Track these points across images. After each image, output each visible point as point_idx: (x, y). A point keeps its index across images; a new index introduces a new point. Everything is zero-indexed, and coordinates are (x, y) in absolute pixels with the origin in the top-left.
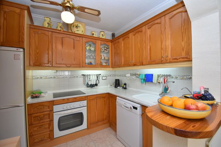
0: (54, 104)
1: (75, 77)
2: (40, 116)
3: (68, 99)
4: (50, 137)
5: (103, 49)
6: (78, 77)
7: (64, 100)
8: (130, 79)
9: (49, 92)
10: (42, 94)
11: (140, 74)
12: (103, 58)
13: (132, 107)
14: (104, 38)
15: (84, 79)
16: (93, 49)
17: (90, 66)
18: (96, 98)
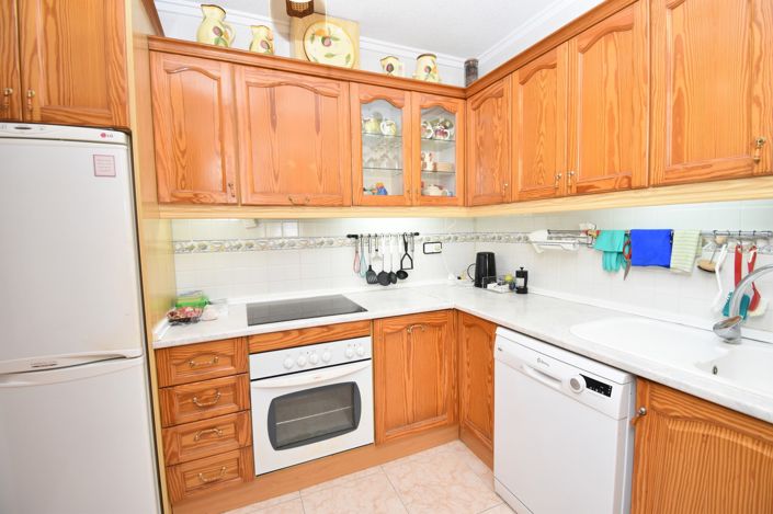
0: (253, 350)
1: (322, 243)
2: (202, 391)
3: (301, 331)
4: (239, 472)
5: (429, 127)
6: (332, 243)
7: (286, 333)
8: (548, 251)
9: (232, 301)
10: (209, 309)
11: (598, 232)
12: (430, 167)
13: (583, 383)
14: (435, 81)
15: (357, 252)
16: (387, 130)
17: (380, 199)
18: (407, 327)
